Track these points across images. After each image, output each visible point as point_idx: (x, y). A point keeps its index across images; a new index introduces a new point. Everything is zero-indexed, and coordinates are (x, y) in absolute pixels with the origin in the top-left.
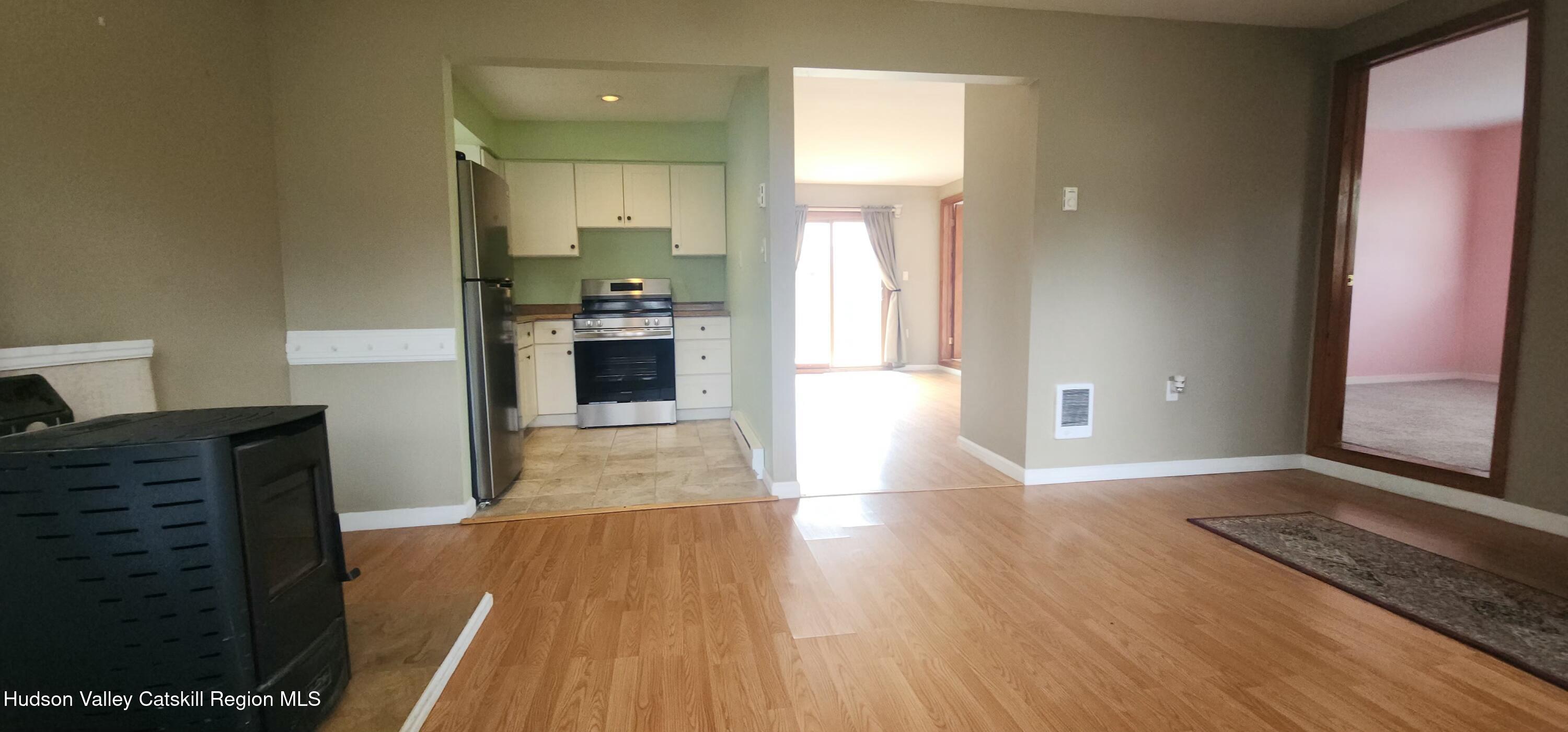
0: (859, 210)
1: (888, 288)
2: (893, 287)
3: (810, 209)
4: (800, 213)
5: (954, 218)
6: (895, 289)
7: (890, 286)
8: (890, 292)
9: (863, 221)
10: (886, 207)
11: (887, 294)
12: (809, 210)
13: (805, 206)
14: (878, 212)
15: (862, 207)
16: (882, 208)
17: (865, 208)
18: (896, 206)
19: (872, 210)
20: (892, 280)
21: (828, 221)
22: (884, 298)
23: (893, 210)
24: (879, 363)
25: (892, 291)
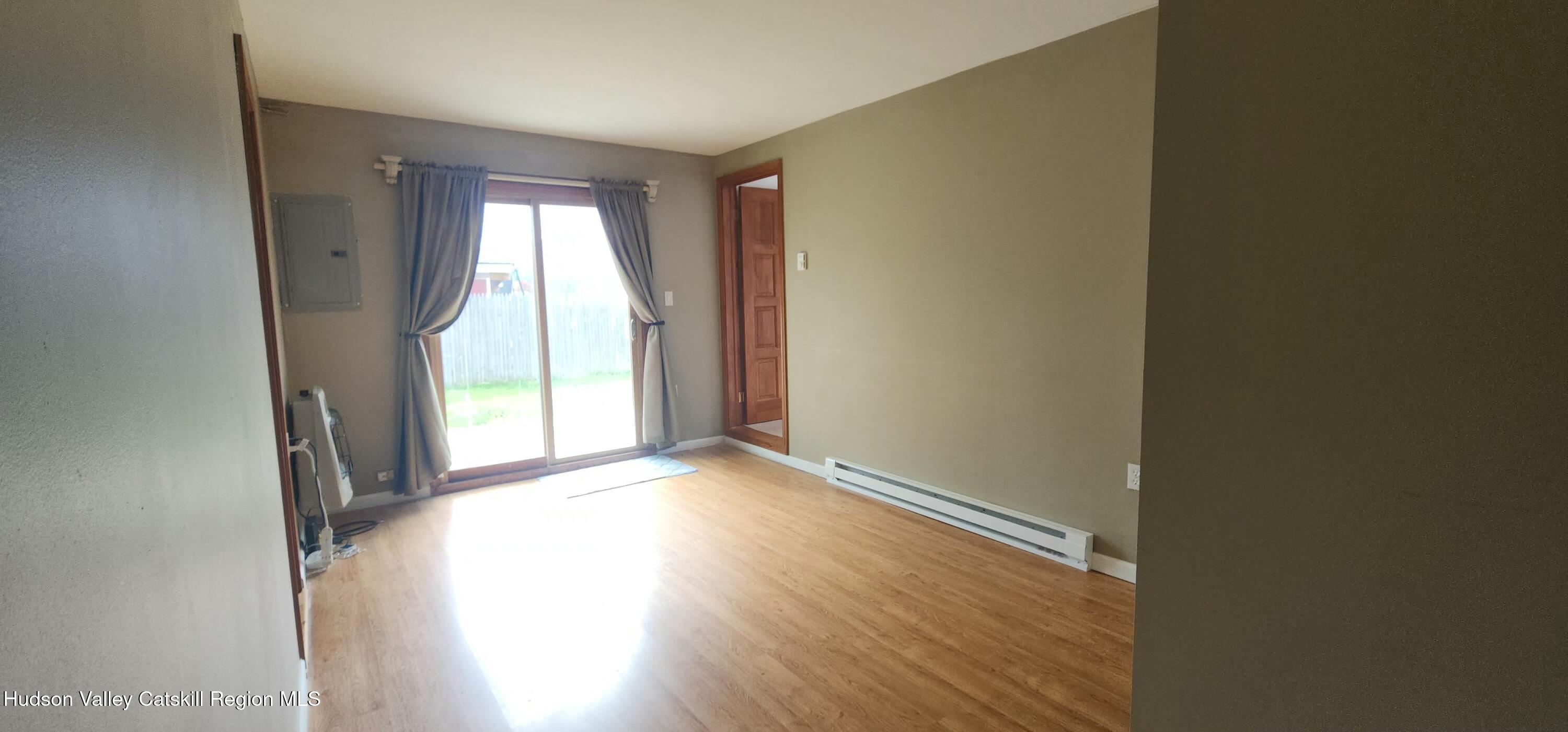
0: (587, 185)
1: (641, 318)
2: (652, 318)
3: (491, 177)
4: (471, 182)
5: (738, 209)
6: (655, 322)
7: (645, 315)
8: (645, 327)
9: (595, 204)
10: (634, 183)
11: (641, 330)
12: (489, 178)
13: (480, 169)
14: (620, 191)
15: (591, 180)
16: (626, 183)
17: (597, 182)
18: (649, 182)
19: (609, 187)
20: (649, 308)
21: (528, 202)
22: (635, 336)
23: (645, 189)
24: (631, 441)
25: (650, 324)
